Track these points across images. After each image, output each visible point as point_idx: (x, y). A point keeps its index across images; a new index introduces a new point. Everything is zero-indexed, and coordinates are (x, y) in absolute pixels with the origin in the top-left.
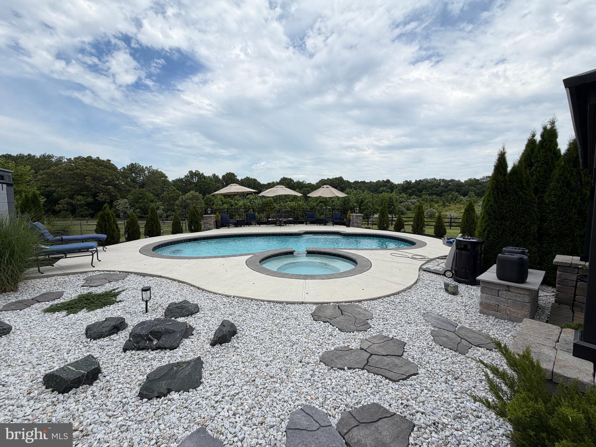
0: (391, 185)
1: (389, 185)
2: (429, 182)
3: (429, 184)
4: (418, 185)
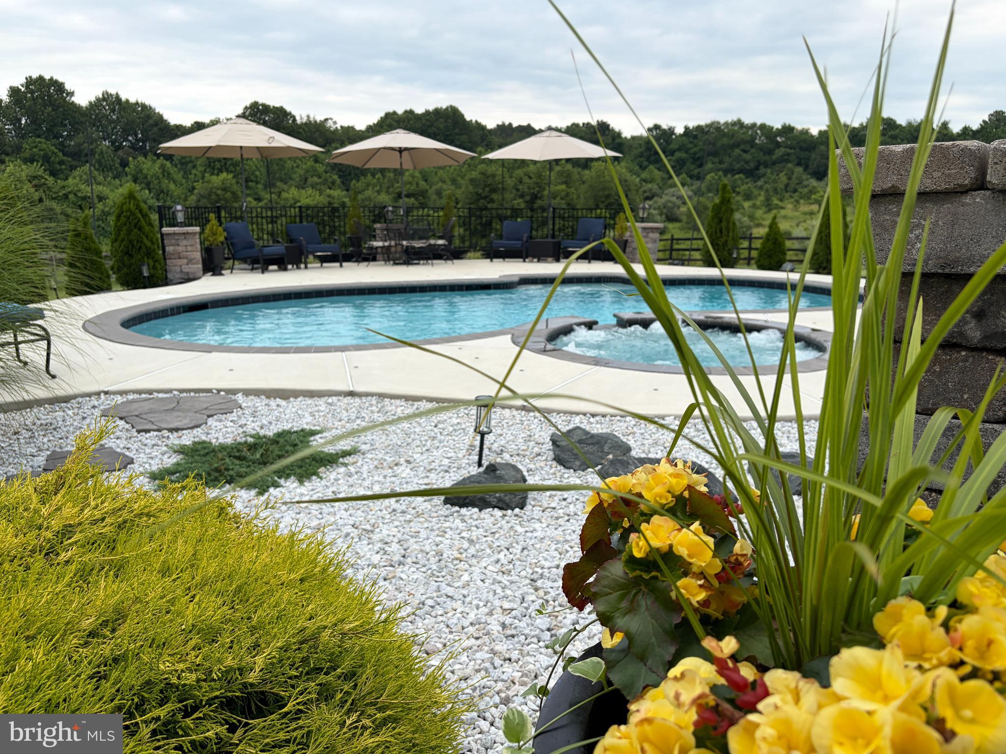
2: (724, 135)
3: (725, 141)
4: (691, 142)
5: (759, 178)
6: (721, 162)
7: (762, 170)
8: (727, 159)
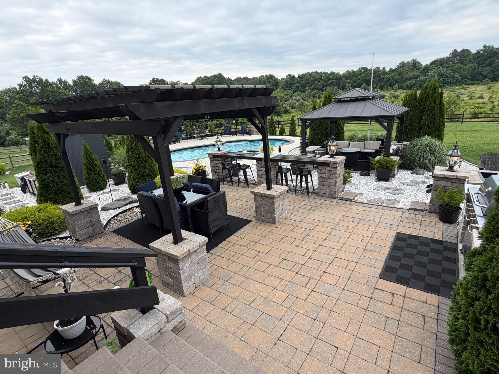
0: (275, 81)
1: (272, 81)
3: (312, 78)
4: (301, 80)
5: (324, 91)
6: (311, 86)
7: (325, 88)
8: (313, 85)
